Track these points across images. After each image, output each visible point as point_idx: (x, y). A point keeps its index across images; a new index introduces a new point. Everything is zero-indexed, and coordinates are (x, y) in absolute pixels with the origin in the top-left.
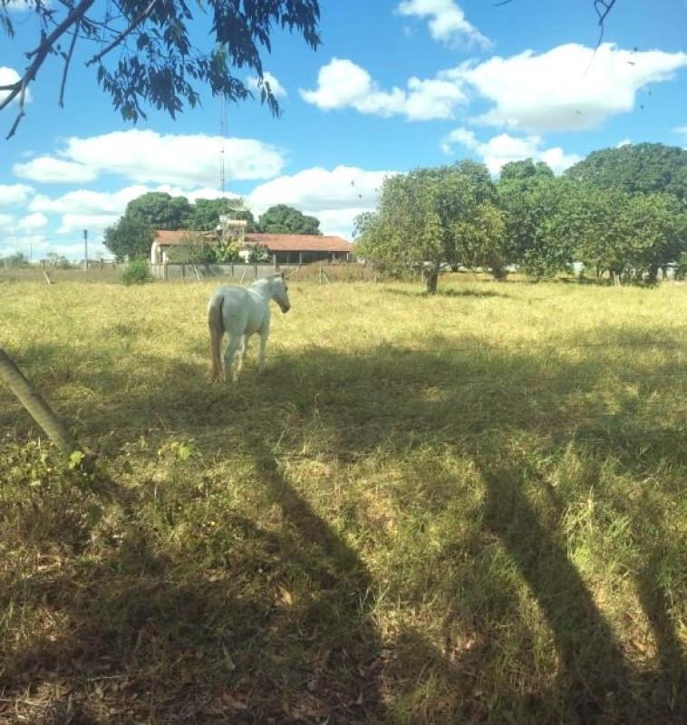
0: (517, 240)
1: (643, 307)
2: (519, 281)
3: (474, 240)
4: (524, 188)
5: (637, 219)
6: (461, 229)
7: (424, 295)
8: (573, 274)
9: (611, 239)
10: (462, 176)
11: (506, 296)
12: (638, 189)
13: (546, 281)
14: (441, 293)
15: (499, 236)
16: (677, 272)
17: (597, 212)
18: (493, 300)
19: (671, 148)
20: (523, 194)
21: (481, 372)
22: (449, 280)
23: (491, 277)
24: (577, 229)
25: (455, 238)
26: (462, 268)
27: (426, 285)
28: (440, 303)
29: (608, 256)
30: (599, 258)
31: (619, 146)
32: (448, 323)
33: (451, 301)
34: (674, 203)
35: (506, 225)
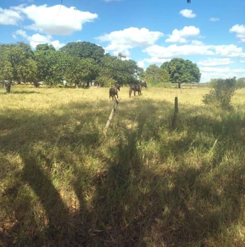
0: (42, 73)
1: (84, 95)
2: (44, 87)
3: (25, 72)
4: (45, 54)
5: (83, 66)
6: (20, 68)
7: (5, 93)
8: (63, 85)
9: (75, 73)
10: (20, 48)
11: (39, 93)
12: (83, 56)
13: (54, 87)
14: (12, 93)
15: (35, 71)
16: (95, 83)
17: (70, 63)
18: (33, 94)
19: (93, 44)
20: (44, 56)
21: (26, 122)
22: (16, 87)
23: (33, 86)
24: (64, 69)
25: (18, 71)
26: (22, 83)
27: (6, 89)
28: (11, 96)
29: (74, 78)
30: (71, 79)
31: (77, 42)
32: (14, 104)
33: (16, 95)
34: (93, 61)
35: (38, 67)
